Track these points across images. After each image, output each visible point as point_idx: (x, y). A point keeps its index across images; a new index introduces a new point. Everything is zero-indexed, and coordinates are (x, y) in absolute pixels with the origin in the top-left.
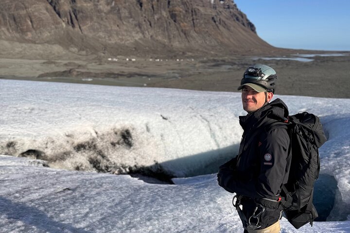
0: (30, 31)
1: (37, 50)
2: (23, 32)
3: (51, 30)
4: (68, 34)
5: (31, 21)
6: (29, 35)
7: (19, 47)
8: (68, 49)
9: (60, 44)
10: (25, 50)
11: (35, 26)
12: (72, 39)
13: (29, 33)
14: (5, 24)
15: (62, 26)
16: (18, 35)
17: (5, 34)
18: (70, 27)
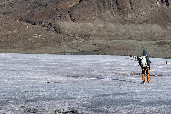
0: (130, 13)
1: (138, 30)
2: (124, 14)
3: (148, 9)
4: (163, 12)
5: (131, 3)
6: (129, 16)
7: (123, 29)
8: (166, 28)
9: (157, 23)
10: (128, 30)
11: (133, 7)
12: (167, 17)
13: (129, 14)
14: (110, 8)
15: (157, 5)
16: (119, 17)
17: (109, 17)
18: (165, 5)
